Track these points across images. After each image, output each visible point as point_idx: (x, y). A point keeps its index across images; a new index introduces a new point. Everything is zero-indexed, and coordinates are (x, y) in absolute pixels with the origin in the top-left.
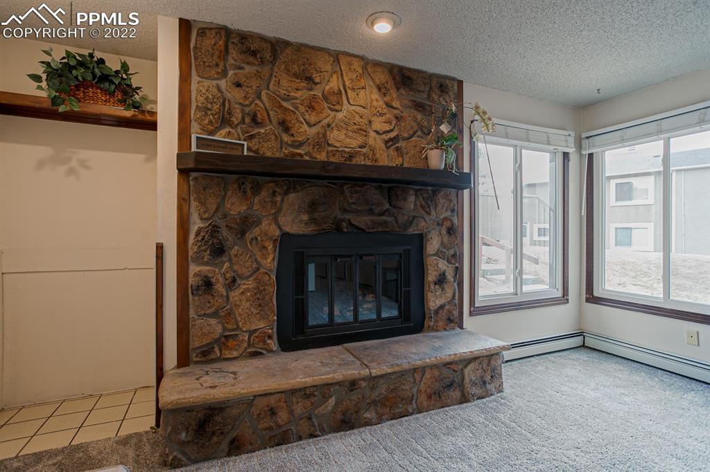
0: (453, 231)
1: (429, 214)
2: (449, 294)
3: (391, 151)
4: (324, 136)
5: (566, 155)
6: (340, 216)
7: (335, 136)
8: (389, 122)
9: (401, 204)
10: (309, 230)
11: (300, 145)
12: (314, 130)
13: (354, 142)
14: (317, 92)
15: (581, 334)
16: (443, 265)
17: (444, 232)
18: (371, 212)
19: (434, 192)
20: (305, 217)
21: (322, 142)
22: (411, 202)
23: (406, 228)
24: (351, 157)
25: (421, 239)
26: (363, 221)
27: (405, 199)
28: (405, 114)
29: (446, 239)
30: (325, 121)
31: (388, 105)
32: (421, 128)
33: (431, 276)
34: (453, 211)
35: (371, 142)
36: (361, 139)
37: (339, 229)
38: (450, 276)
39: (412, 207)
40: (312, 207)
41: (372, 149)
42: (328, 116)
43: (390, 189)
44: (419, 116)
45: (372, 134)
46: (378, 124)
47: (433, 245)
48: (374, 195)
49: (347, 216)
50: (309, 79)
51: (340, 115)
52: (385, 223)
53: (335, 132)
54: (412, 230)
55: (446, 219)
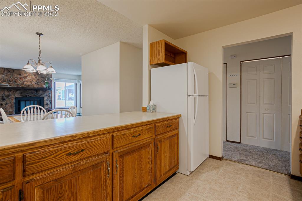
0: (50, 97)
1: (45, 94)
2: (49, 106)
3: (37, 85)
4: (23, 83)
5: (76, 84)
6: (26, 94)
7: (25, 83)
8: (36, 80)
9: (39, 93)
10: (21, 97)
11: (19, 84)
12: (21, 82)
13: (29, 84)
14: (22, 76)
15: (79, 113)
16: (47, 102)
17: (48, 97)
18: (33, 94)
19: (46, 91)
20: (20, 95)
21: (23, 84)
22: (41, 92)
23: (40, 96)
24: (28, 86)
25: (43, 98)
26: (31, 95)
27: (39, 92)
28: (40, 79)
29: (48, 98)
30: (23, 81)
31: (36, 78)
32: (43, 81)
33: (45, 103)
34: (50, 93)
35: (33, 83)
36: (30, 83)
37: (26, 97)
38: (49, 103)
39: (41, 93)
40: (21, 93)
41: (33, 85)
42: (24, 80)
43: (36, 90)
44: (42, 79)
45: (33, 82)
46: (34, 81)
47: (46, 99)
48: (33, 91)
49: (28, 95)
50: (20, 75)
51: (26, 80)
52: (35, 96)
53: (25, 82)
54: (41, 97)
55: (48, 95)
